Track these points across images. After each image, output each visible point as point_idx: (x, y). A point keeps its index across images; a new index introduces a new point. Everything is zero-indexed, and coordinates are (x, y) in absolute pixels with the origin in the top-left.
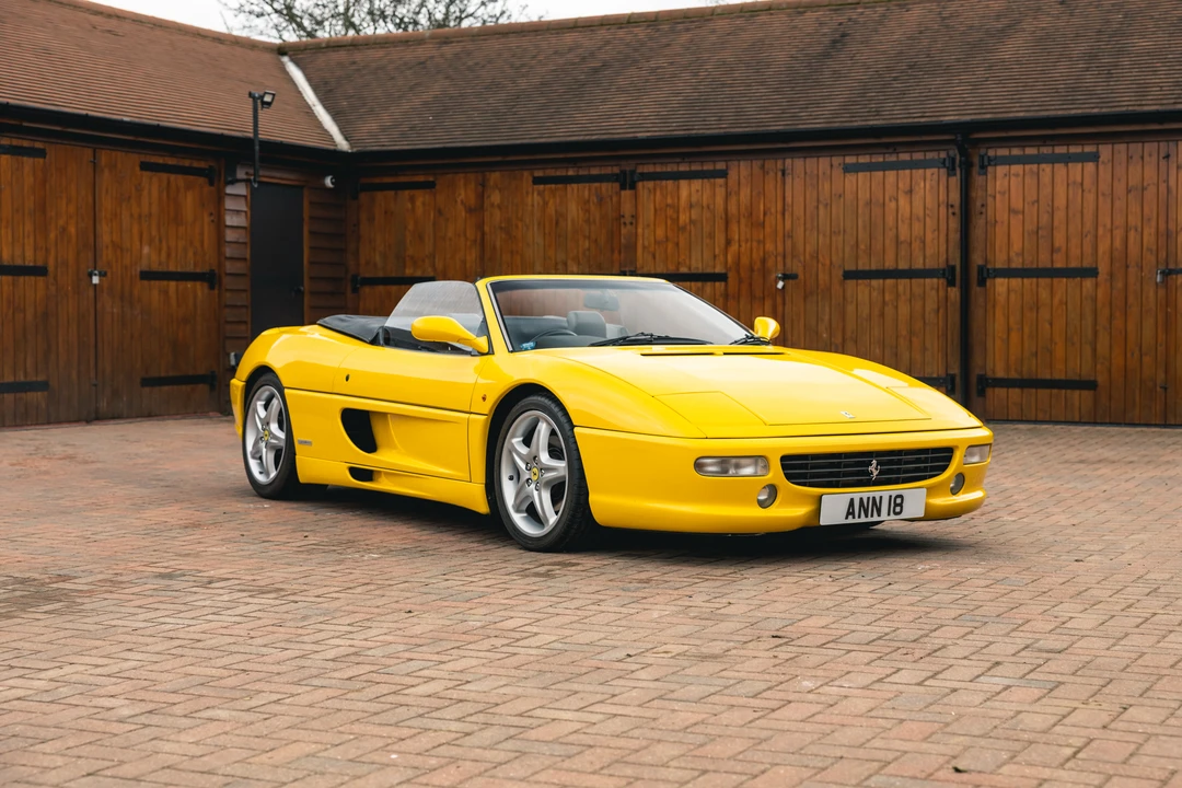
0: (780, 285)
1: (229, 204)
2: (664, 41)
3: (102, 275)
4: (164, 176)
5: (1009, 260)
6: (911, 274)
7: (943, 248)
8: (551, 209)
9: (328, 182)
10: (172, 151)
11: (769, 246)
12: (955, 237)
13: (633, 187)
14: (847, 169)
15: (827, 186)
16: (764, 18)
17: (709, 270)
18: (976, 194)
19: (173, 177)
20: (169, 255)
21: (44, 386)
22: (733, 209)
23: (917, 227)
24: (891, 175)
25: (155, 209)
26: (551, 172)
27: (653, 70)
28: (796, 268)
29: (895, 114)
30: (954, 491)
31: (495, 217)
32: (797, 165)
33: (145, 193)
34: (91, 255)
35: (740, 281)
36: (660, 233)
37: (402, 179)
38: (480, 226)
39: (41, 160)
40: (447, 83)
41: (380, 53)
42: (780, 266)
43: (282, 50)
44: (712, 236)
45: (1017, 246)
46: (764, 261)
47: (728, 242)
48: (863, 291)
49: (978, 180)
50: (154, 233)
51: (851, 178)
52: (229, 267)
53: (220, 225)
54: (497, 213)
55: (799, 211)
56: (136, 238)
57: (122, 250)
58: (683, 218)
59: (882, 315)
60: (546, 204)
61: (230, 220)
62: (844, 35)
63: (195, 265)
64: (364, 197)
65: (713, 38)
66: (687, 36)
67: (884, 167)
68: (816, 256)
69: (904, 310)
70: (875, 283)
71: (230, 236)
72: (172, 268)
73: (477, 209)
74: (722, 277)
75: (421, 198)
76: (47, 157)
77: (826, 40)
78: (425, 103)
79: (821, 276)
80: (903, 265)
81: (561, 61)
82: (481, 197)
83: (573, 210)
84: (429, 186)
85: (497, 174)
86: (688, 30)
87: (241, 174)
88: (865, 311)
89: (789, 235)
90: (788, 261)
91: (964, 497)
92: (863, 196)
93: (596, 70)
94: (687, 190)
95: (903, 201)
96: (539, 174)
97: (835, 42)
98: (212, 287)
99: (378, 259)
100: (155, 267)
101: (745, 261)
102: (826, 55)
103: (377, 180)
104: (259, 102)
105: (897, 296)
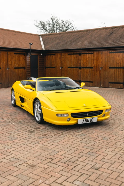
0: (100, 69)
1: (27, 58)
2: (88, 34)
3: (8, 68)
4: (18, 55)
7: (123, 64)
8: (70, 58)
9: (42, 54)
10: (19, 51)
11: (99, 64)
13: (81, 55)
14: (110, 53)
15: (107, 55)
16: (102, 30)
17: (91, 67)
19: (19, 55)
20: (18, 65)
21: (1, 83)
22: (94, 58)
23: (120, 61)
24: (116, 53)
25: (16, 59)
26: (70, 53)
27: (86, 38)
28: (103, 67)
29: (117, 45)
30: (103, 117)
31: (63, 59)
32: (103, 52)
33: (15, 57)
34: (7, 66)
35: (95, 68)
36: (84, 62)
37: (51, 54)
38: (61, 60)
40: (59, 40)
41: (52, 36)
42: (100, 66)
43: (40, 36)
44: (91, 62)
46: (98, 66)
47: (93, 63)
48: (112, 70)
50: (16, 62)
51: (110, 54)
52: (27, 66)
53: (26, 61)
54: (63, 58)
55: (103, 59)
56: (14, 63)
57: (12, 65)
58: (87, 60)
59: (114, 73)
60: (69, 57)
61: (27, 60)
62: (112, 33)
63: (22, 66)
64: (46, 56)
65: (95, 33)
66: (91, 33)
67: (115, 52)
68: (105, 65)
69: (117, 73)
70: (113, 69)
71: (27, 62)
72: (19, 67)
73: (61, 58)
74: (92, 68)
75: (54, 56)
77: (110, 33)
78: (55, 43)
79: (106, 68)
80: (118, 67)
81: (74, 37)
82: (61, 56)
83: (73, 58)
84: (54, 55)
85: (63, 53)
86: (92, 32)
87: (29, 54)
88: (112, 73)
89: (102, 62)
91: (105, 118)
92: (112, 57)
93: (78, 38)
94: (88, 56)
95: (118, 57)
96: (68, 53)
97: (111, 34)
98: (25, 69)
99: (48, 64)
100: (16, 67)
101: (96, 66)
102: (109, 36)
103: (48, 54)
104: (30, 44)
105: (117, 71)
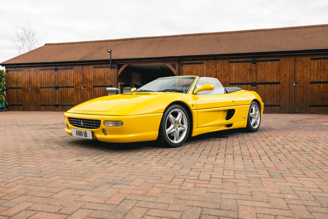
3: (296, 83)
4: (319, 61)
10: (323, 54)
19: (323, 60)
20: (321, 78)
21: (279, 106)
25: (316, 68)
33: (313, 65)
34: (293, 79)
39: (279, 61)
50: (315, 73)
56: (309, 75)
57: (304, 78)
76: (281, 61)
100: (315, 81)
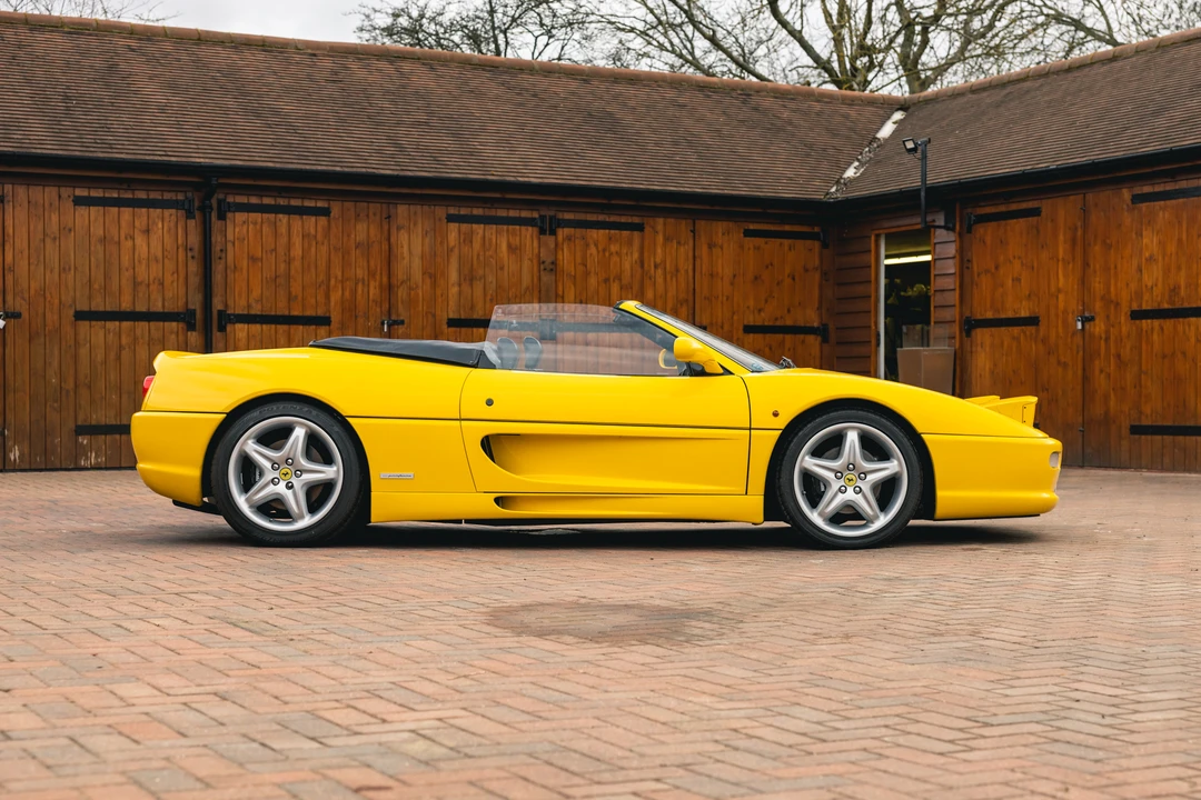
5: (249, 306)
6: (149, 316)
7: (182, 291)
12: (195, 281)
14: (78, 201)
15: (55, 218)
18: (217, 238)
23: (155, 268)
24: (126, 212)
28: (20, 306)
32: (19, 192)
45: (256, 293)
48: (97, 333)
49: (216, 224)
51: (82, 211)
55: (21, 242)
59: (119, 358)
67: (119, 203)
68: (43, 291)
70: (110, 325)
79: (48, 315)
80: (141, 307)
88: (100, 357)
89: (9, 270)
90: (9, 298)
92: (96, 232)
95: (140, 240)
105: (135, 339)
